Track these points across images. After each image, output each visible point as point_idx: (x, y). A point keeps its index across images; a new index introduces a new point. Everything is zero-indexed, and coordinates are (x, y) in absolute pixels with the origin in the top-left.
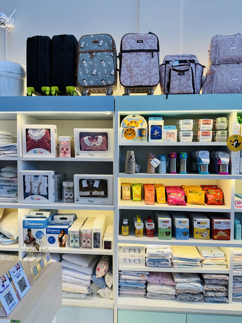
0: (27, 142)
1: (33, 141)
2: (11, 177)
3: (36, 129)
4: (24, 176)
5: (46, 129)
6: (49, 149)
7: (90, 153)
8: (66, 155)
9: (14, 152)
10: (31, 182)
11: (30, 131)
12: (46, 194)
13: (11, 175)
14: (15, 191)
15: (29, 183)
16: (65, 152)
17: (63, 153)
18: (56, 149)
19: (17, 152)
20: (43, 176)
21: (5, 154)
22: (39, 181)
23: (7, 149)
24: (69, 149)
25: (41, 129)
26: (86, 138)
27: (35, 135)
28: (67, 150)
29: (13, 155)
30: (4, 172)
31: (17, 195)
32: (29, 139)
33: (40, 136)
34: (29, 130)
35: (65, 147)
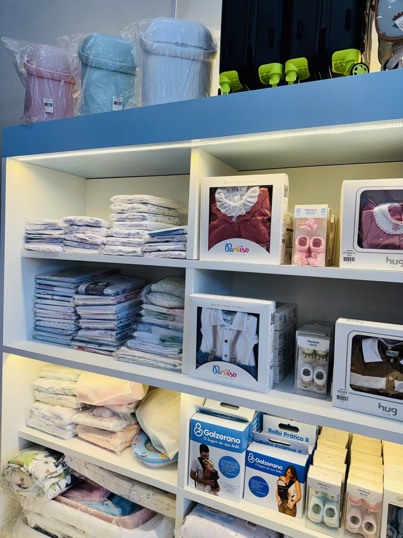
0: (212, 223)
1: (227, 219)
2: (170, 306)
3: (235, 189)
4: (200, 309)
5: (261, 187)
6: (264, 242)
7: (391, 257)
8: (311, 260)
9: (180, 246)
10: (215, 327)
11: (220, 193)
12: (253, 364)
13: (171, 302)
14: (177, 340)
15: (211, 328)
16: (309, 252)
17: (304, 255)
18: (283, 241)
19: (187, 246)
20: (246, 315)
21: (160, 251)
22: (235, 327)
23: (165, 240)
24: (324, 243)
25: (249, 187)
26: (381, 210)
27: (232, 204)
28: (317, 243)
29: (176, 255)
30: (155, 292)
31: (181, 352)
32: (217, 213)
33: (244, 205)
34: (218, 191)
35: (311, 234)
